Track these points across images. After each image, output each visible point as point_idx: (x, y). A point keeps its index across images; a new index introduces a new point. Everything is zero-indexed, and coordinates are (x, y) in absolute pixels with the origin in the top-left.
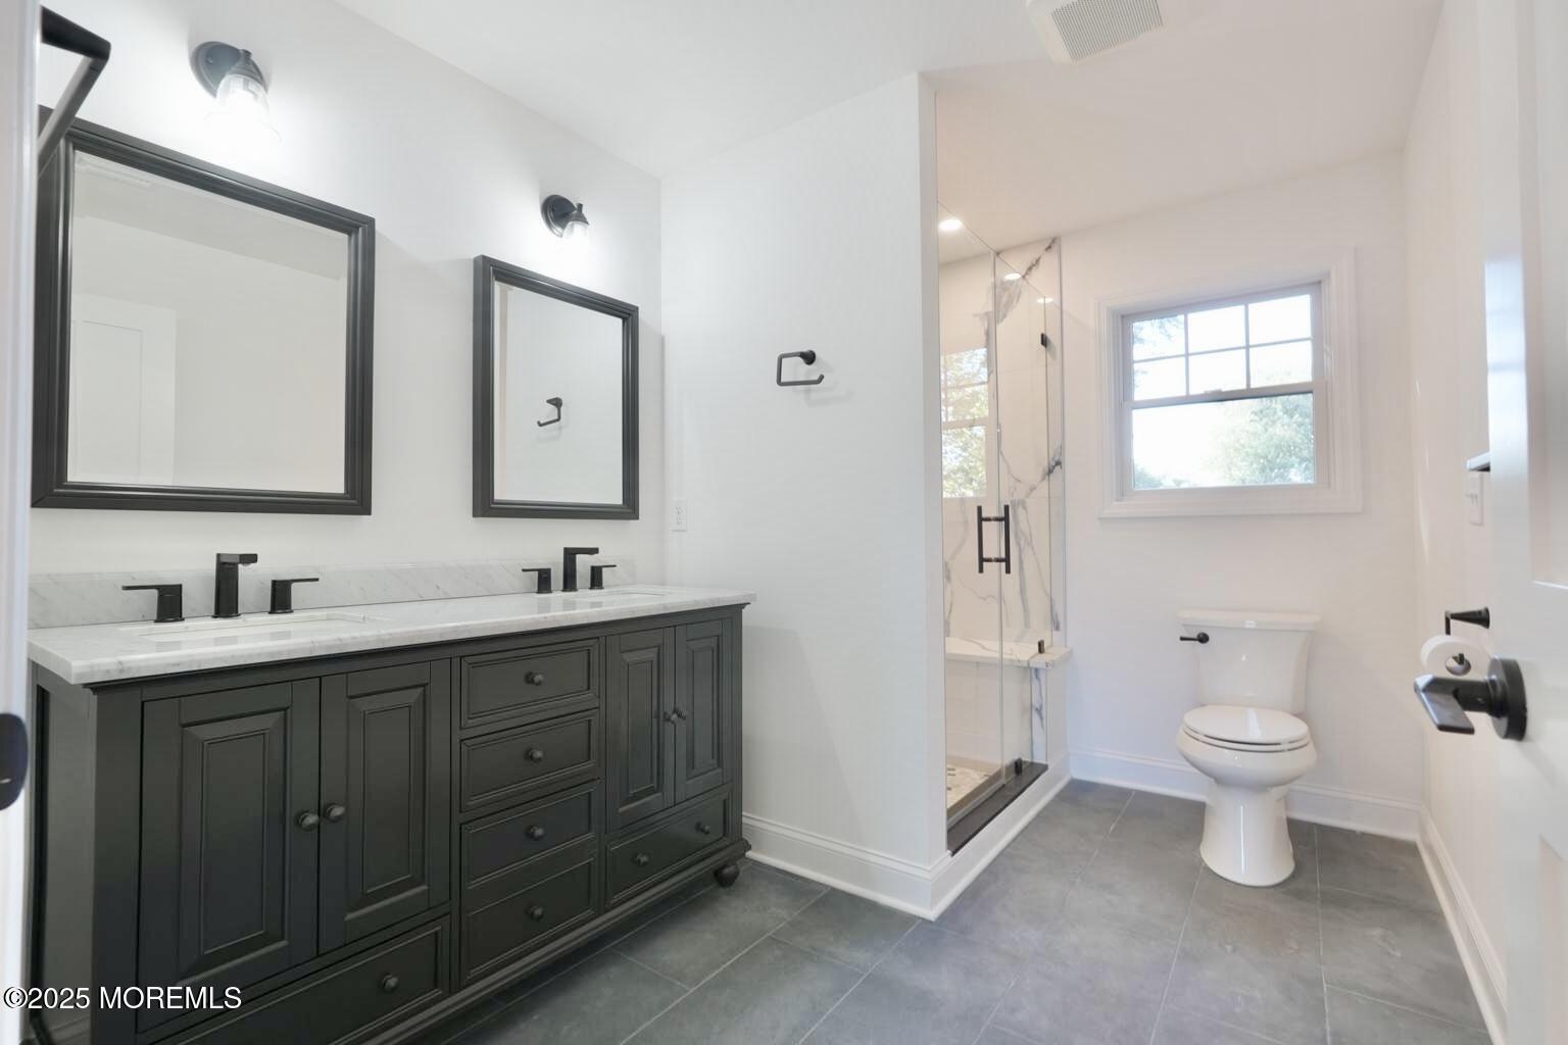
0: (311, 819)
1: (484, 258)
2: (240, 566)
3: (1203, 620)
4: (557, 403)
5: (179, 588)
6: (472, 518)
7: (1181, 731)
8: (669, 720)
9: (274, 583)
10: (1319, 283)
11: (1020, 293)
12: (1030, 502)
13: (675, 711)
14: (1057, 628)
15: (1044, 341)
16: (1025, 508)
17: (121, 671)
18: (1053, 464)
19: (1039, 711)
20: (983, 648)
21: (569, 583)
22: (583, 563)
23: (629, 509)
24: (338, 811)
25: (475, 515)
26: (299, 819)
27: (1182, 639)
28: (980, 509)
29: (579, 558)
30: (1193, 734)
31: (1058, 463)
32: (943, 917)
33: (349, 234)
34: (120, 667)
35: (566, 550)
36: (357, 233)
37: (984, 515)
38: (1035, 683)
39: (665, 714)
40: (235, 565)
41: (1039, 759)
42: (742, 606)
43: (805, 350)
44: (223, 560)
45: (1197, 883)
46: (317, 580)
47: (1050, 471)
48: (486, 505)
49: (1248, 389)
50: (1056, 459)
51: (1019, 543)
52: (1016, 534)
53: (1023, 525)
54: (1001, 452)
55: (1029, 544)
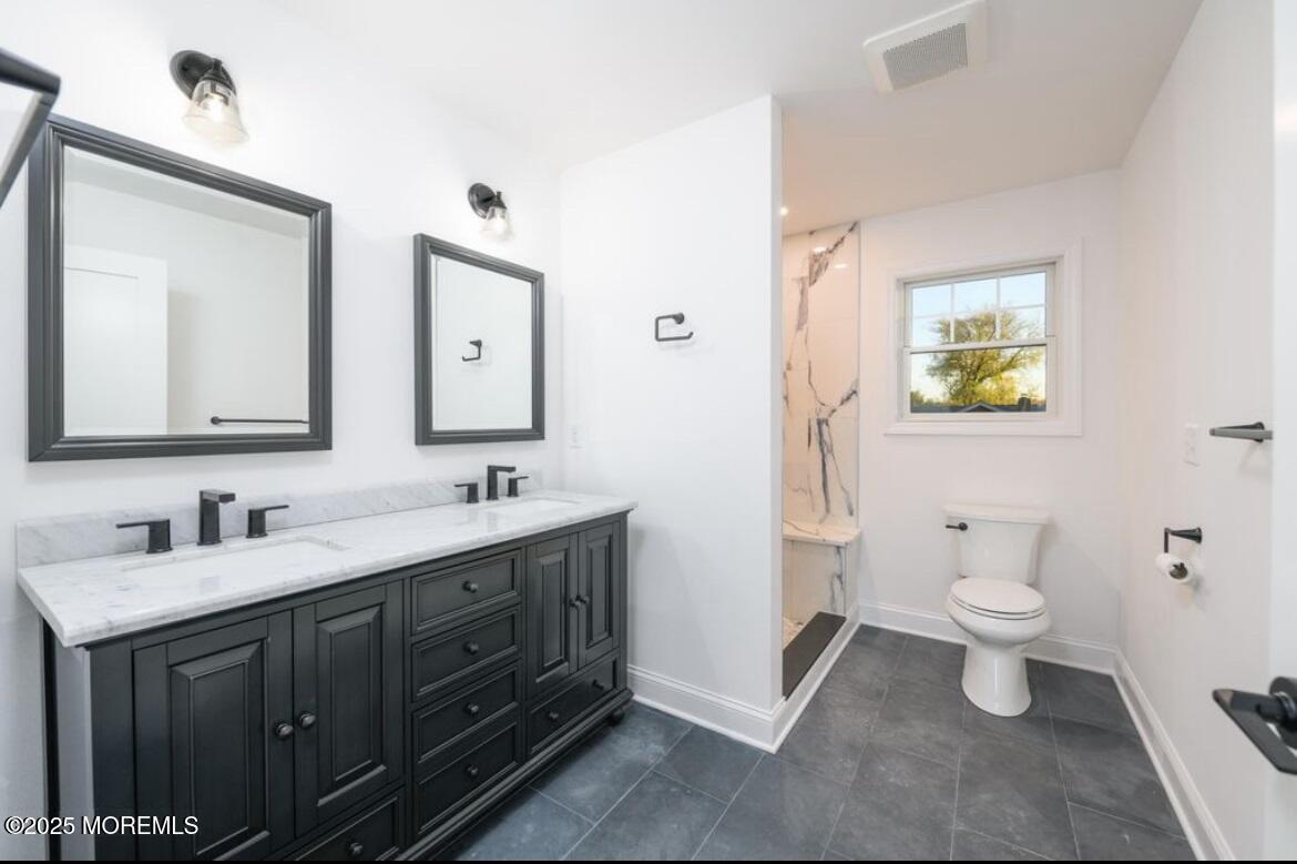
0: (286, 730)
1: (423, 236)
2: (221, 504)
3: (962, 512)
4: (478, 344)
5: (167, 523)
6: (414, 446)
7: (949, 600)
8: (573, 605)
9: (251, 512)
10: (1054, 263)
11: (827, 264)
12: (831, 421)
13: (578, 598)
14: (852, 515)
16: (827, 425)
17: (111, 629)
18: (851, 392)
19: (840, 577)
20: (796, 528)
21: (492, 494)
22: (503, 478)
23: (537, 431)
24: (308, 719)
25: (417, 443)
26: (276, 731)
27: (948, 527)
29: (499, 474)
30: (960, 603)
31: (855, 392)
32: (781, 749)
33: (310, 216)
34: (109, 626)
35: (489, 467)
36: (317, 215)
39: (571, 601)
40: (216, 504)
41: (840, 613)
42: (628, 512)
43: (676, 312)
44: (205, 497)
45: (964, 714)
46: (286, 507)
47: (848, 398)
48: (426, 435)
50: (853, 389)
51: (822, 451)
52: (821, 444)
53: (826, 437)
54: (810, 383)
55: (831, 451)
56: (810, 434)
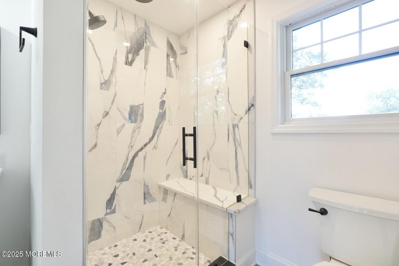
11: (237, 24)
12: (240, 125)
14: (251, 188)
15: (246, 44)
16: (238, 128)
18: (251, 106)
19: (232, 235)
27: (310, 210)
28: (184, 129)
31: (253, 105)
37: (186, 133)
38: (231, 219)
47: (249, 109)
49: (361, 55)
50: (252, 103)
51: (235, 145)
52: (234, 140)
53: (237, 136)
54: (229, 101)
55: (240, 145)
56: (228, 134)
